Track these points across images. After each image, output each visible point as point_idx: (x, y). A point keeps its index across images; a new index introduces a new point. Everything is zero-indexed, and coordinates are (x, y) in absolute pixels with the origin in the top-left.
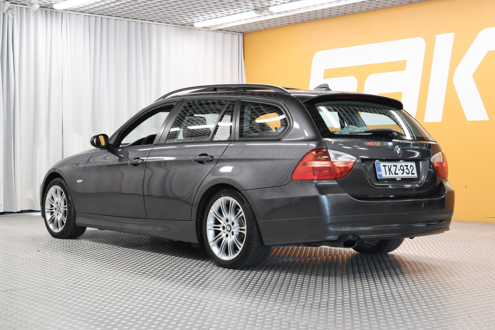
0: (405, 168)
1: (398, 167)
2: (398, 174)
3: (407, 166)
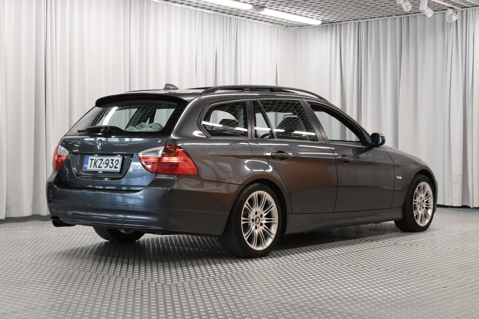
0: (110, 162)
1: (104, 161)
2: (101, 167)
3: (113, 160)
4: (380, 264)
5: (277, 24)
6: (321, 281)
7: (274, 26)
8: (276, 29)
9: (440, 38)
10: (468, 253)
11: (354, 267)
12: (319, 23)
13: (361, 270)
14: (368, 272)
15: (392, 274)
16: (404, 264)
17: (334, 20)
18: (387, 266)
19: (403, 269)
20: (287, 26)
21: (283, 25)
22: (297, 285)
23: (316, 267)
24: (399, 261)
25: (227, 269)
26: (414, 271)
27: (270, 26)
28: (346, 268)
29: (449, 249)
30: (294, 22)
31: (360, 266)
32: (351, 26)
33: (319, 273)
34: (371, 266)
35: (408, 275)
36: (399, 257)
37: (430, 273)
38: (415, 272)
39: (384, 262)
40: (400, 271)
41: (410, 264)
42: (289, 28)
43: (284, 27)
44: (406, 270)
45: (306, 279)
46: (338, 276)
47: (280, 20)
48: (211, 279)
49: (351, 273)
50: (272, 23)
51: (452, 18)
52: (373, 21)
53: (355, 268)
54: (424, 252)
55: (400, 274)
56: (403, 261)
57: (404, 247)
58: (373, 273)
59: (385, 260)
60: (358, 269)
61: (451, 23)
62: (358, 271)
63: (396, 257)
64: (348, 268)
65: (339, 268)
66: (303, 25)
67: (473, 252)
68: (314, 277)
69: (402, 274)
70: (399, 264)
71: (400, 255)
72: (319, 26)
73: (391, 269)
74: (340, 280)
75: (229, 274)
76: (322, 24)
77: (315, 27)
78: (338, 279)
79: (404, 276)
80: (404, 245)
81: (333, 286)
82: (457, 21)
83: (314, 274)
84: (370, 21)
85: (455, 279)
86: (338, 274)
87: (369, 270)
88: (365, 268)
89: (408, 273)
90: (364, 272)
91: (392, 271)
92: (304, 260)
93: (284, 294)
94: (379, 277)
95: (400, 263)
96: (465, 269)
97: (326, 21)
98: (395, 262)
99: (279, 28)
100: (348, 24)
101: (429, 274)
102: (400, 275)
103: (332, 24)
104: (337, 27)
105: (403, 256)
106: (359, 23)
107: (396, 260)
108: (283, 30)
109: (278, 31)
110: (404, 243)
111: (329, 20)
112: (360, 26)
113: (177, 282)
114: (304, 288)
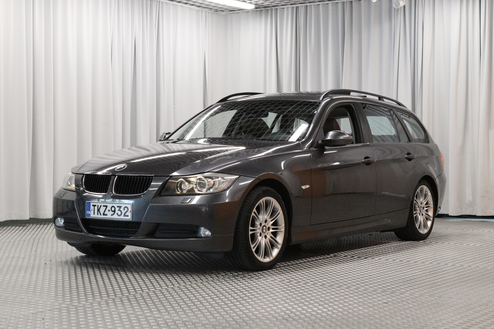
4: (316, 279)
5: (205, 8)
6: (249, 298)
7: (202, 11)
8: (204, 13)
9: (386, 25)
10: (413, 265)
11: (288, 282)
12: (252, 7)
13: (294, 286)
14: (302, 288)
15: (329, 289)
16: (343, 278)
17: (269, 5)
18: (324, 281)
19: (342, 284)
20: (217, 11)
21: (211, 9)
22: (222, 303)
23: (244, 283)
24: (338, 275)
25: (143, 286)
26: (353, 286)
27: (197, 10)
28: (278, 283)
29: (393, 261)
30: (224, 5)
31: (294, 281)
32: (288, 11)
33: (247, 289)
34: (307, 281)
35: (346, 290)
36: (339, 270)
37: (371, 287)
38: (355, 287)
39: (321, 277)
40: (338, 285)
41: (350, 278)
42: (219, 12)
43: (213, 11)
44: (345, 285)
45: (232, 296)
46: (269, 293)
47: (208, 4)
48: (124, 299)
49: (283, 289)
50: (199, 6)
51: (399, 4)
52: (313, 6)
53: (289, 284)
54: (366, 265)
55: (338, 289)
56: (342, 274)
57: (344, 259)
58: (308, 289)
59: (322, 274)
60: (291, 284)
61: (398, 9)
62: (291, 287)
63: (335, 270)
64: (280, 283)
65: (270, 284)
66: (234, 9)
67: (420, 264)
68: (241, 294)
69: (339, 289)
70: (337, 278)
71: (339, 268)
72: (252, 11)
73: (328, 284)
74: (270, 297)
75: (145, 293)
76: (256, 8)
77: (248, 12)
78: (268, 296)
79: (342, 291)
80: (344, 257)
81: (262, 304)
82: (404, 6)
83: (241, 290)
84: (309, 5)
85: (398, 294)
86: (269, 290)
87: (303, 285)
88: (299, 284)
89: (347, 288)
90: (298, 288)
91: (329, 286)
92: (232, 275)
93: (206, 314)
94: (314, 293)
95: (339, 277)
96: (409, 282)
97: (260, 6)
98: (333, 276)
99: (207, 13)
100: (285, 9)
101: (370, 289)
102: (338, 291)
103: (267, 8)
104: (272, 12)
105: (343, 270)
106: (297, 8)
107: (334, 274)
108: (212, 14)
109: (206, 17)
110: (344, 255)
111: (263, 4)
112: (298, 11)
113: (84, 302)
114: (230, 307)
